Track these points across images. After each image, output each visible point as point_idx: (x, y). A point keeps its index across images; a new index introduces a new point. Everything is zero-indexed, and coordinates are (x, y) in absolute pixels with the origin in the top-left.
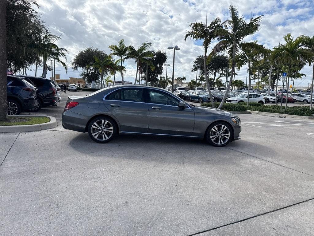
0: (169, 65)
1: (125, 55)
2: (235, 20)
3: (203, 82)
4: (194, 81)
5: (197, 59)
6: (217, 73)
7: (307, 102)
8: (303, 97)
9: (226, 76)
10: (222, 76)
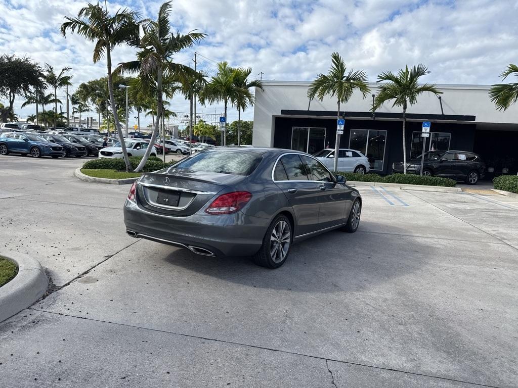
6: (16, 95)
7: (182, 153)
8: (175, 145)
9: (38, 102)
10: (32, 103)
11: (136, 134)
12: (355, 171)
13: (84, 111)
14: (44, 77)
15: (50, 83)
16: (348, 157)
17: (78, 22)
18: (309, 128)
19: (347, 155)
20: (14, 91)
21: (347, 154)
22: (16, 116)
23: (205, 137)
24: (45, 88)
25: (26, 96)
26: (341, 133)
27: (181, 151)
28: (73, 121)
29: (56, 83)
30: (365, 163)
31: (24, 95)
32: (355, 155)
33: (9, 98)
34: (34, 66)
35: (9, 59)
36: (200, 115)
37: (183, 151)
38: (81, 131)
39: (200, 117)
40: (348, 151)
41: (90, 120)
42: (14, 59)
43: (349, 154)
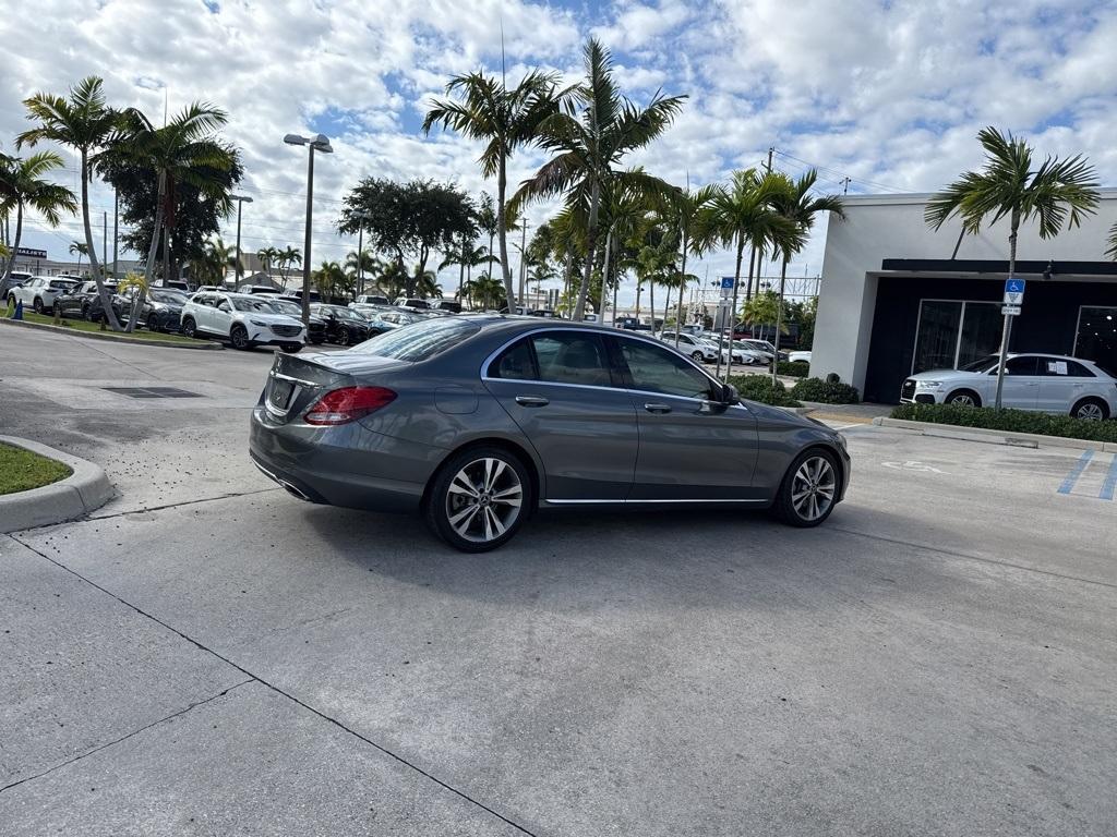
0: (249, 200)
1: (103, 146)
2: (601, 91)
3: (368, 275)
4: (335, 267)
5: (357, 190)
6: (431, 249)
7: (703, 359)
8: (692, 343)
9: (463, 261)
10: (453, 262)
11: (629, 322)
12: (1074, 412)
13: (545, 278)
14: (476, 216)
15: (484, 226)
16: (1054, 374)
17: (454, 110)
18: (964, 303)
19: (1051, 369)
20: (427, 243)
21: (1052, 367)
22: (439, 288)
23: (765, 327)
24: (477, 236)
25: (447, 252)
26: (1016, 312)
27: (703, 355)
28: (536, 298)
29: (494, 226)
30: (1108, 394)
31: (444, 249)
32: (1076, 370)
33: (419, 256)
34: (463, 197)
35: (423, 187)
36: (770, 281)
37: (706, 356)
38: (528, 314)
39: (769, 285)
40: (1054, 360)
41: (554, 294)
42: (430, 188)
43: (1061, 367)
